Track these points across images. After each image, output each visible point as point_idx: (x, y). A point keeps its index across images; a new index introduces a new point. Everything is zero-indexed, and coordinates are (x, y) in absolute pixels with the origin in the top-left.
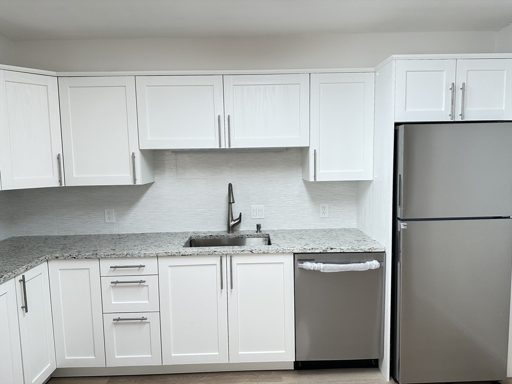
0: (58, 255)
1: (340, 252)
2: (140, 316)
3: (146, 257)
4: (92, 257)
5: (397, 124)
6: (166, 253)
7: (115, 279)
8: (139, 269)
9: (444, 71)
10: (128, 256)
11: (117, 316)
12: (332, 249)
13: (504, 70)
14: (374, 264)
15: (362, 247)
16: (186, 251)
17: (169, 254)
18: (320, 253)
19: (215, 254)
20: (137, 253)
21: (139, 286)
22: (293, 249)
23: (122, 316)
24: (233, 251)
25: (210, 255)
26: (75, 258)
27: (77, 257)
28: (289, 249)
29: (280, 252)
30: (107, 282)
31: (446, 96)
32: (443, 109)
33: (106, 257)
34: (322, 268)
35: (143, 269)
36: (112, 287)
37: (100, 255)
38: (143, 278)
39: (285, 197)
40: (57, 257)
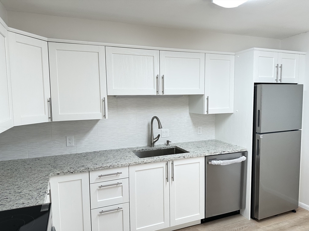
0: (59, 172)
1: (228, 153)
2: (116, 207)
3: (123, 166)
4: (85, 170)
5: (255, 84)
6: (135, 163)
7: (100, 184)
8: (117, 175)
9: (273, 58)
10: (111, 167)
11: (100, 210)
12: (224, 152)
13: (295, 59)
14: (243, 158)
15: (237, 149)
16: (147, 161)
17: (137, 163)
18: (219, 155)
19: (164, 161)
20: (116, 164)
21: (117, 186)
22: (205, 153)
23: (104, 209)
24: (174, 158)
25: (161, 161)
26: (72, 173)
27: (74, 172)
28: (203, 154)
29: (199, 156)
30: (94, 187)
31: (274, 70)
32: (273, 77)
33: (95, 170)
34: (222, 163)
35: (119, 175)
36: (98, 190)
37: (91, 169)
38: (119, 181)
39: (180, 123)
40: (58, 174)
